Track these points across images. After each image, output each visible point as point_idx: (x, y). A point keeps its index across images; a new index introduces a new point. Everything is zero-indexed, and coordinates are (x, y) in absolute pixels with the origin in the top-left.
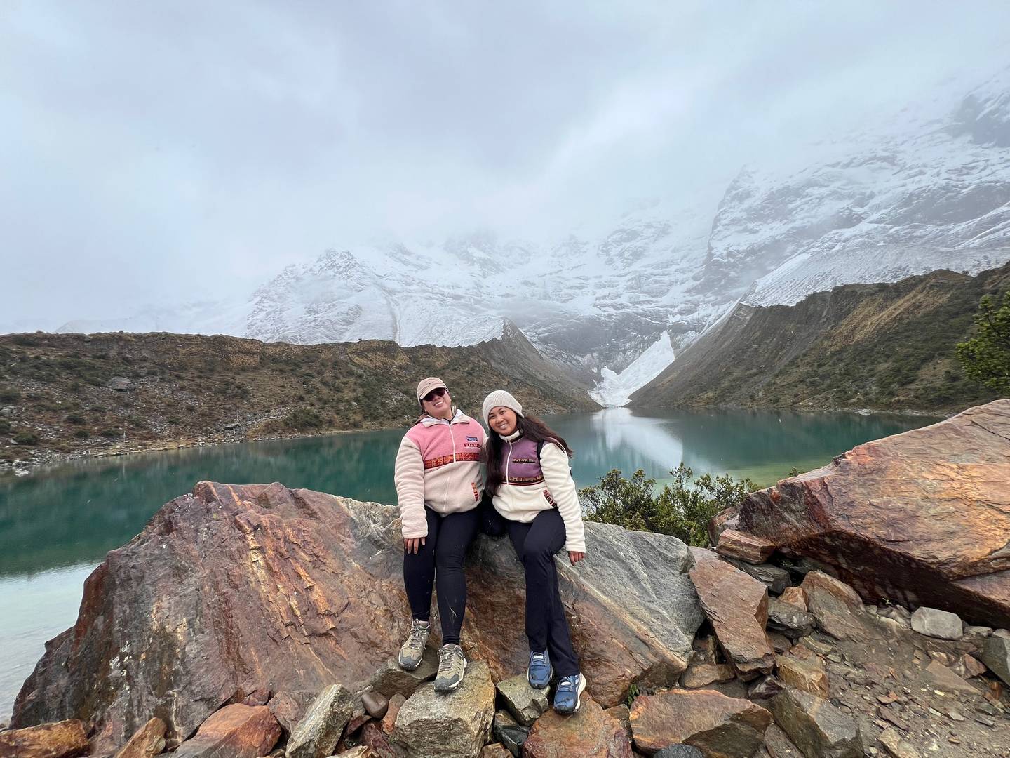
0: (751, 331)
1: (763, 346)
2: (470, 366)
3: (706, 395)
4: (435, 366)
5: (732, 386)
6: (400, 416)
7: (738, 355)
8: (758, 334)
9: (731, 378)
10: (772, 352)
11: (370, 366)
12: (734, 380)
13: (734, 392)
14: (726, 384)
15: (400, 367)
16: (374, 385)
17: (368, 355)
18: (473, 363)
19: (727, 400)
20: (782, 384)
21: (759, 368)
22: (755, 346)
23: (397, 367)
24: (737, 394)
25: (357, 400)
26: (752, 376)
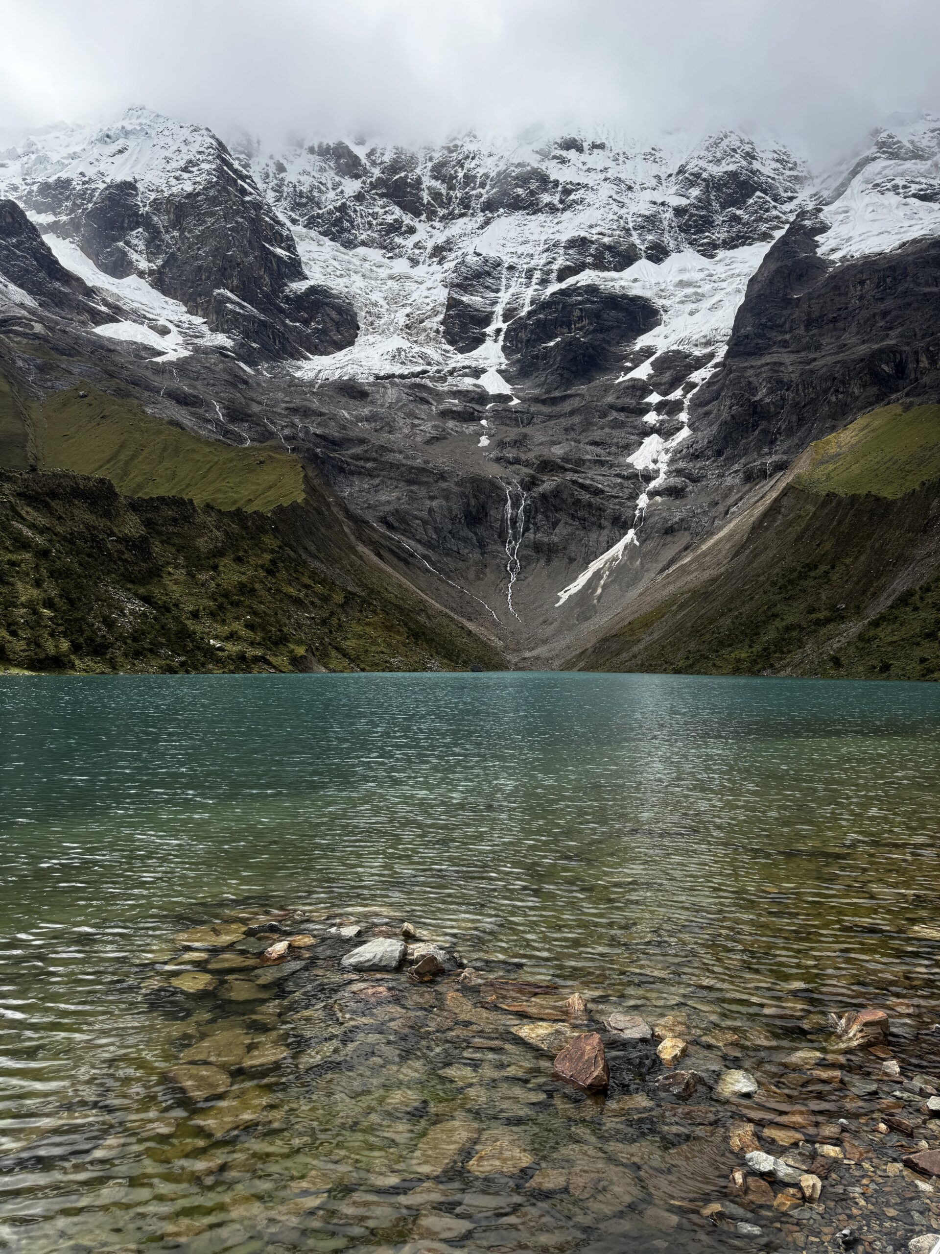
0: (813, 538)
1: (840, 569)
2: (267, 557)
3: (733, 655)
4: (197, 549)
5: (784, 639)
6: (151, 651)
7: (790, 582)
8: (828, 546)
9: (778, 623)
10: (859, 581)
11: (60, 529)
12: (788, 629)
13: (790, 652)
14: (770, 634)
15: (125, 540)
16: (79, 576)
17: (53, 504)
18: (272, 551)
19: (777, 665)
20: (889, 639)
21: (833, 608)
22: (823, 568)
23: (119, 540)
24: (797, 656)
25: (49, 603)
26: (818, 623)
